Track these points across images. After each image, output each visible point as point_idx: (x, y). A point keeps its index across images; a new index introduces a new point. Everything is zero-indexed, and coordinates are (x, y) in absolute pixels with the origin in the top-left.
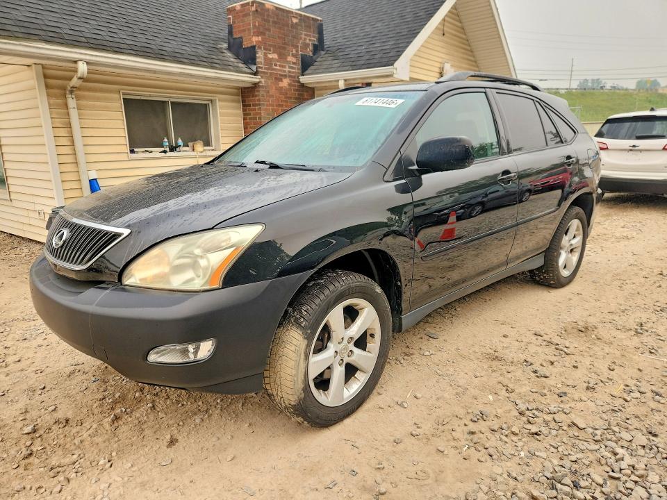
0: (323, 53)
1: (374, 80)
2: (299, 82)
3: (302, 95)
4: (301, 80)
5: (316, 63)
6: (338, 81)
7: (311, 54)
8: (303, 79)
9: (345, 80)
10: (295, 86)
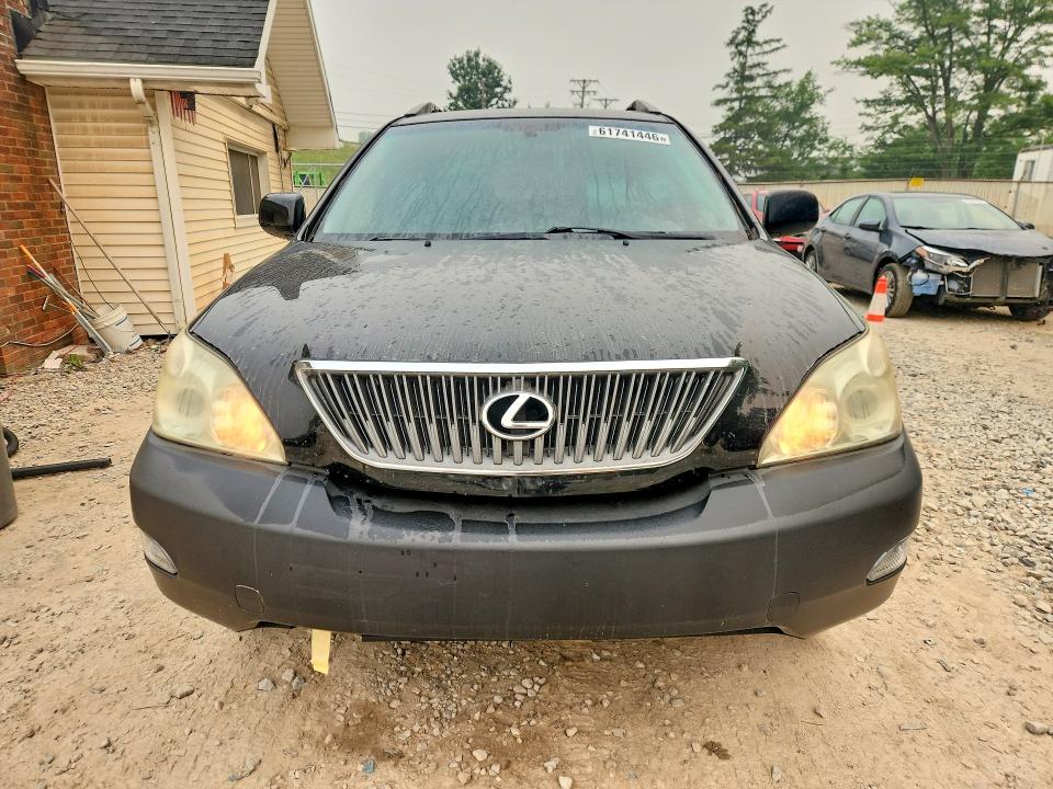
0: (49, 16)
1: (200, 89)
2: (16, 70)
3: (25, 100)
4: (19, 67)
5: (40, 35)
6: (128, 80)
7: (27, 14)
8: (26, 66)
9: (144, 81)
10: (9, 79)
